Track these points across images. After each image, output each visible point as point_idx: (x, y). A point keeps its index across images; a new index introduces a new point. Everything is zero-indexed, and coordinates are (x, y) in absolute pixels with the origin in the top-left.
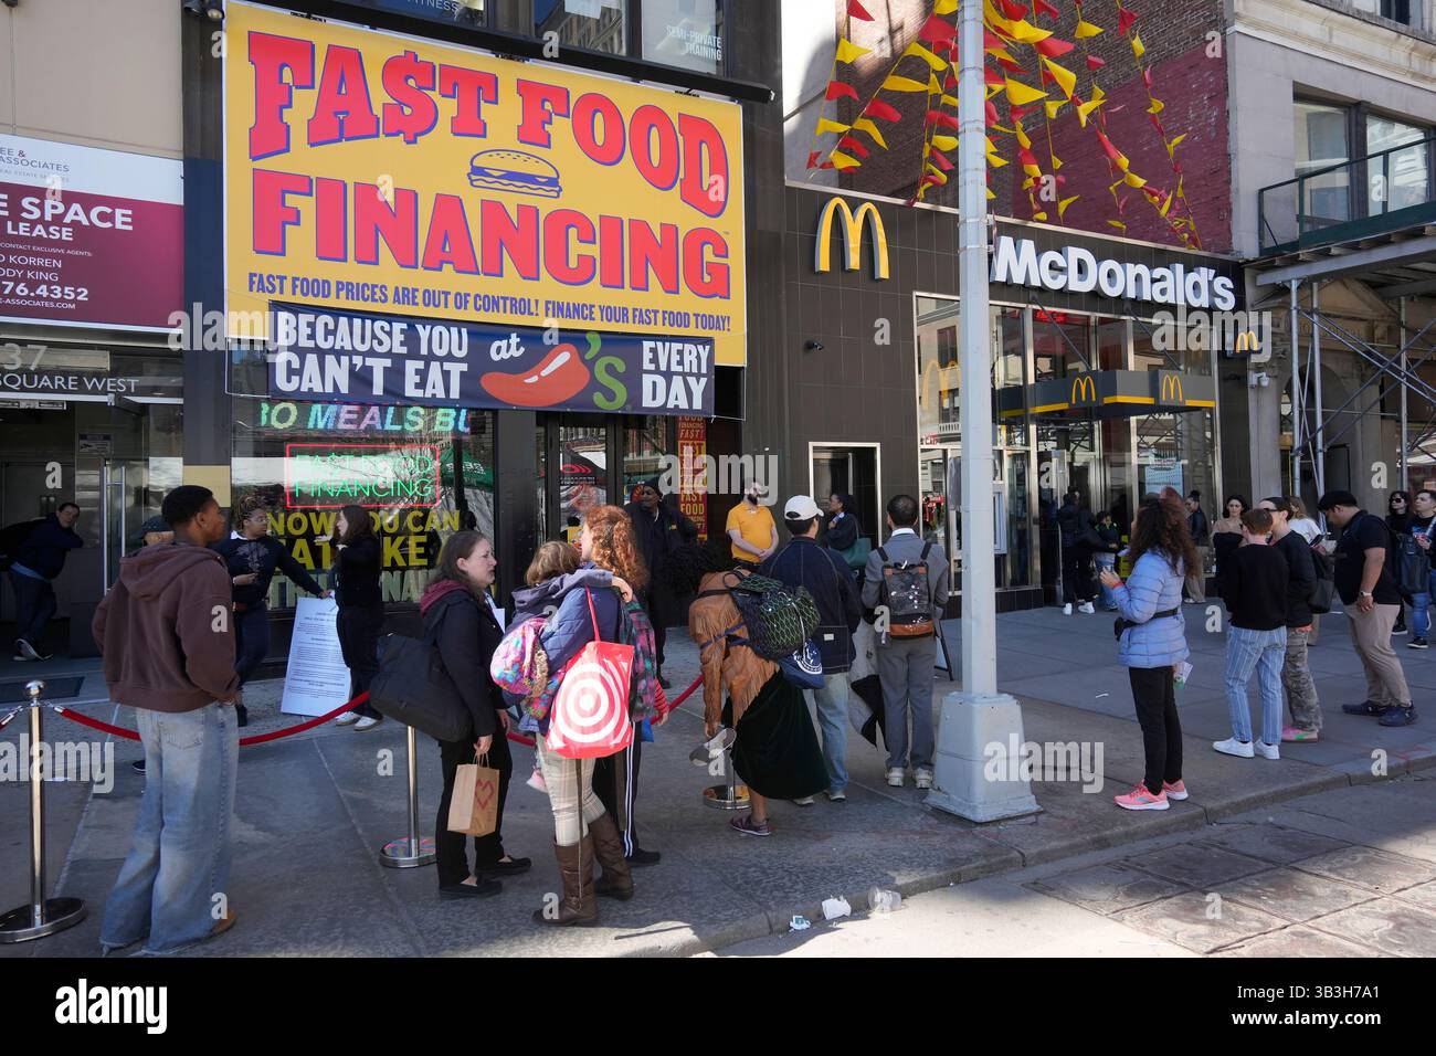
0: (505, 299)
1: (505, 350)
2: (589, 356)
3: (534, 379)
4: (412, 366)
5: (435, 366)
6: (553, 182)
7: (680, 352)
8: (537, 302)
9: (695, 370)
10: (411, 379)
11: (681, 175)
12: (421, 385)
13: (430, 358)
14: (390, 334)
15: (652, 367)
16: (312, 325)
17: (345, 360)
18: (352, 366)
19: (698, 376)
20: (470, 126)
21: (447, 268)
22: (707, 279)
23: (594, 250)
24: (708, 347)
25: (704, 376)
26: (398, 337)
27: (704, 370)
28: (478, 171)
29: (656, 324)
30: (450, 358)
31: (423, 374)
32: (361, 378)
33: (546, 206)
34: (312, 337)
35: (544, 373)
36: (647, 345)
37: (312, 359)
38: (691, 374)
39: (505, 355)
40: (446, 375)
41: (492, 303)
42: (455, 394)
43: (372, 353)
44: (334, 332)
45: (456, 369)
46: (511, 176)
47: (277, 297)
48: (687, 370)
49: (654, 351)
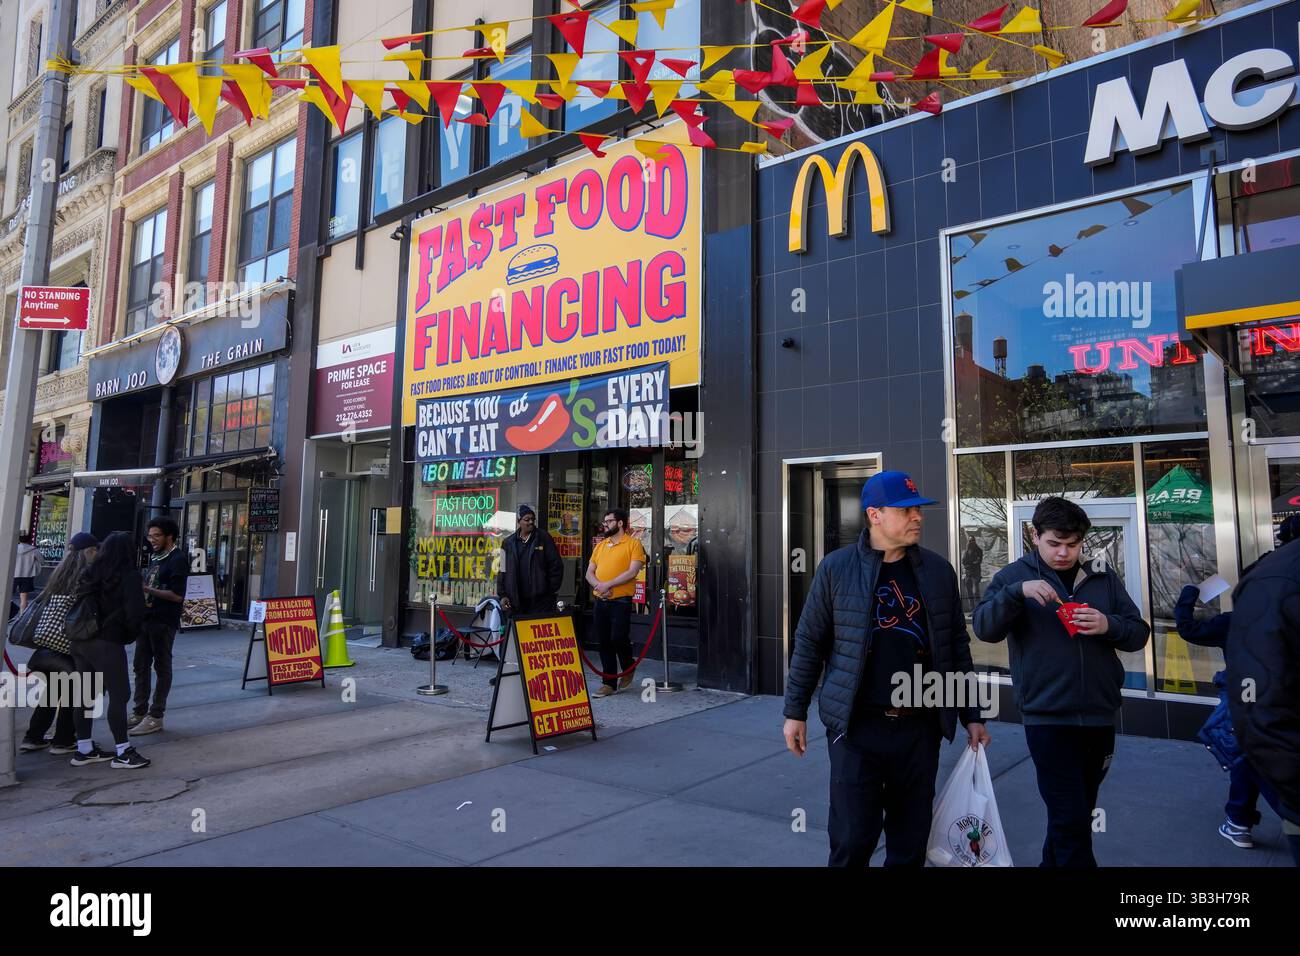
0: (522, 366)
1: (518, 407)
2: (568, 402)
3: (535, 428)
4: (473, 429)
5: (483, 426)
6: (554, 260)
7: (639, 383)
8: (540, 363)
9: (652, 398)
10: (473, 439)
11: (646, 210)
12: (477, 444)
13: (481, 422)
14: (461, 409)
15: (616, 402)
16: (432, 411)
17: (444, 431)
18: (447, 435)
19: (654, 403)
20: (509, 240)
21: (493, 351)
22: (665, 302)
23: (577, 307)
24: (663, 372)
25: (660, 402)
26: (466, 410)
27: (660, 397)
28: (512, 272)
29: (621, 360)
30: (490, 420)
31: (477, 434)
32: (450, 441)
33: (547, 281)
34: (431, 419)
35: (541, 422)
36: (612, 381)
37: (432, 432)
38: (648, 402)
39: (518, 412)
40: (488, 432)
41: (514, 372)
42: (493, 448)
43: (456, 425)
44: (439, 414)
45: (493, 427)
46: (530, 267)
47: (421, 397)
48: (644, 399)
49: (616, 386)
